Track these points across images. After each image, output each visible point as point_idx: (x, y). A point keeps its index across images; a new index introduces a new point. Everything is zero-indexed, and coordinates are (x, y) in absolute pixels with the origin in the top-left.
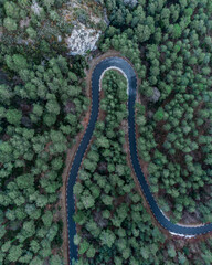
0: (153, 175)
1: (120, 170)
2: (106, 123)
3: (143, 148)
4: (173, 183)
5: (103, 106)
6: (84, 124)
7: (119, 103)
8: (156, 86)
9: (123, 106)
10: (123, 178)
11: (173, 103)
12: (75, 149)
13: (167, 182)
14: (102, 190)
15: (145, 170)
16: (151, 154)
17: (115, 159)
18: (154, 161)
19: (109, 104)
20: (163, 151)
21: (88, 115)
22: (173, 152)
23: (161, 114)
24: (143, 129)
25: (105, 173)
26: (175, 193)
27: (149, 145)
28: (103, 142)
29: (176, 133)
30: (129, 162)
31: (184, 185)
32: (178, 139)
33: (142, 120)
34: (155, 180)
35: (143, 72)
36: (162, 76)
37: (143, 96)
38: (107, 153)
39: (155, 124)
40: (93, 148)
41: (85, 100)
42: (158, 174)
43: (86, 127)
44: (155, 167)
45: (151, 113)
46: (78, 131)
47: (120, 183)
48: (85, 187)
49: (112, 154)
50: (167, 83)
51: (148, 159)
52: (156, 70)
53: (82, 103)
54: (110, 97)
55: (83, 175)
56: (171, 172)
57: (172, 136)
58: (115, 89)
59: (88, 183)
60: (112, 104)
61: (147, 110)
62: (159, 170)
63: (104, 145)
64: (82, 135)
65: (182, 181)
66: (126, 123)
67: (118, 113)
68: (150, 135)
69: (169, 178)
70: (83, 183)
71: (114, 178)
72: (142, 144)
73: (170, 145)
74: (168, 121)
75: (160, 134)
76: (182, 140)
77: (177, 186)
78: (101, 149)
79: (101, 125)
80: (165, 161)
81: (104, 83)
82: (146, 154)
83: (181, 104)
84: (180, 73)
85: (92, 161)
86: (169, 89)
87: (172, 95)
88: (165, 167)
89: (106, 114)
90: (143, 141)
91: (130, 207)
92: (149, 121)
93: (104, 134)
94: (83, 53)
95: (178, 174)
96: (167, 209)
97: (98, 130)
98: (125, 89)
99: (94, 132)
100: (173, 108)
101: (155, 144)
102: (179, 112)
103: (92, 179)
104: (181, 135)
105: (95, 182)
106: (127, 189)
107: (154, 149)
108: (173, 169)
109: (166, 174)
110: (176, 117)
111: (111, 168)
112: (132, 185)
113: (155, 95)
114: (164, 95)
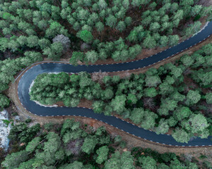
0: (158, 41)
1: (153, 81)
2: (95, 99)
3: (125, 53)
4: (166, 17)
5: (74, 103)
6: (97, 127)
7: (69, 84)
8: (51, 40)
9: (73, 77)
10: (163, 77)
11: (71, 20)
12: (127, 137)
13: (166, 25)
14: (180, 104)
15: (150, 53)
16: (132, 44)
17: (140, 88)
18: (140, 41)
19: (71, 96)
20: (126, 33)
21: (86, 121)
22: (129, 19)
23: (84, 32)
24: (102, 54)
25: (158, 100)
26: (180, 14)
27: (122, 46)
28: (118, 103)
29: (107, 16)
30: (142, 71)
31: (168, 5)
32: (113, 13)
33: (91, 55)
34: (164, 38)
35: (32, 54)
36: (39, 33)
37: (63, 56)
38: (133, 98)
39: (97, 41)
40: (127, 116)
41: (65, 126)
42: (157, 36)
43: (101, 123)
44: (149, 38)
45: (84, 46)
46: (105, 134)
47: (171, 80)
48: (178, 125)
49: (133, 92)
50: (48, 25)
51: (138, 47)
52: (32, 40)
53: (69, 129)
54: (61, 94)
55: (163, 129)
56: (153, 21)
57: (111, 20)
58: (53, 88)
59: (172, 122)
60: (71, 92)
61: (78, 49)
62: (151, 35)
63: (123, 102)
64: (110, 128)
65: (163, 8)
66: (95, 76)
67: (83, 84)
68: (110, 45)
69: (161, 23)
70: (173, 128)
71: (165, 88)
72: (121, 54)
73: (121, 23)
74: (93, 26)
75: (109, 35)
76: (115, 8)
77: (170, 14)
78: (128, 105)
79: (96, 106)
80: (140, 28)
81: (45, 103)
82: (132, 50)
83: (73, 10)
84: (36, 13)
85: (144, 118)
86: (54, 25)
87: (63, 22)
88: (147, 28)
89: (83, 99)
90: (117, 54)
91: (198, 69)
92: (93, 47)
93: (108, 101)
94: (9, 128)
95: (156, 12)
96: (198, 24)
97: (103, 108)
98: (53, 76)
99: (107, 114)
100: (77, 19)
101: (121, 40)
102: (82, 13)
103: (166, 117)
104: (109, 10)
105: (171, 113)
106: (177, 72)
107: (126, 42)
108: (149, 18)
109: (156, 26)
110: (88, 17)
111: (151, 93)
112: (171, 66)
113: (61, 40)
114: (62, 30)
